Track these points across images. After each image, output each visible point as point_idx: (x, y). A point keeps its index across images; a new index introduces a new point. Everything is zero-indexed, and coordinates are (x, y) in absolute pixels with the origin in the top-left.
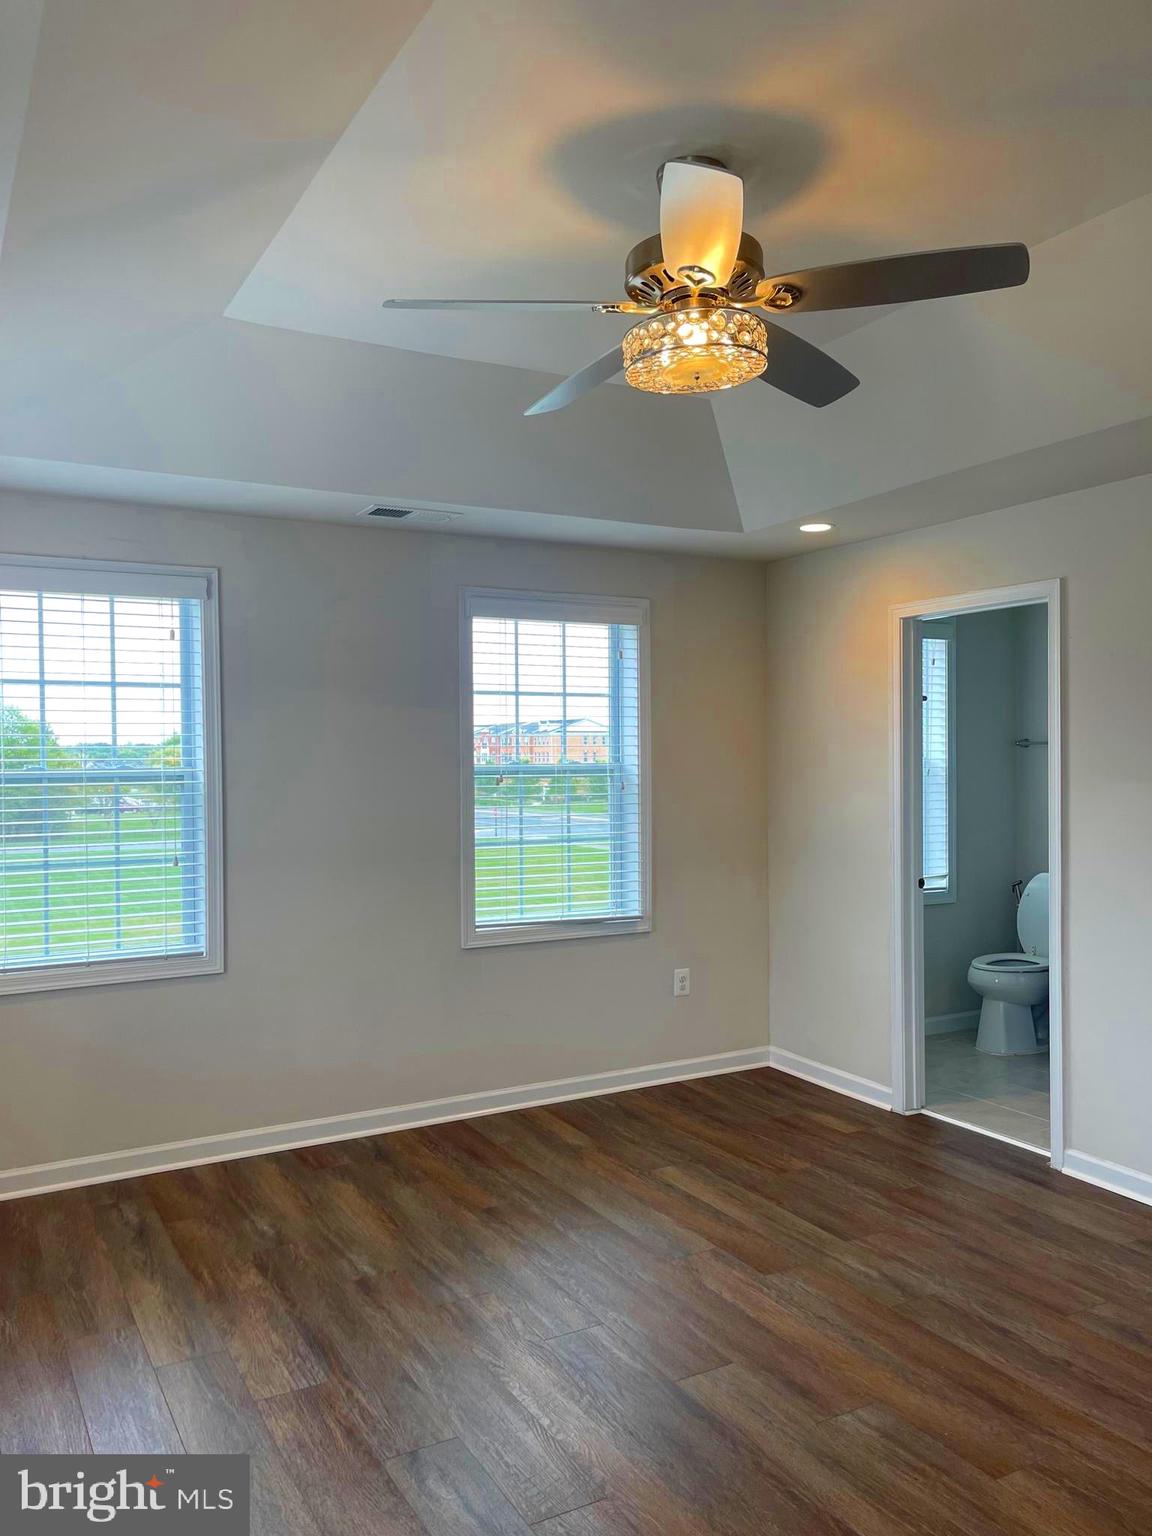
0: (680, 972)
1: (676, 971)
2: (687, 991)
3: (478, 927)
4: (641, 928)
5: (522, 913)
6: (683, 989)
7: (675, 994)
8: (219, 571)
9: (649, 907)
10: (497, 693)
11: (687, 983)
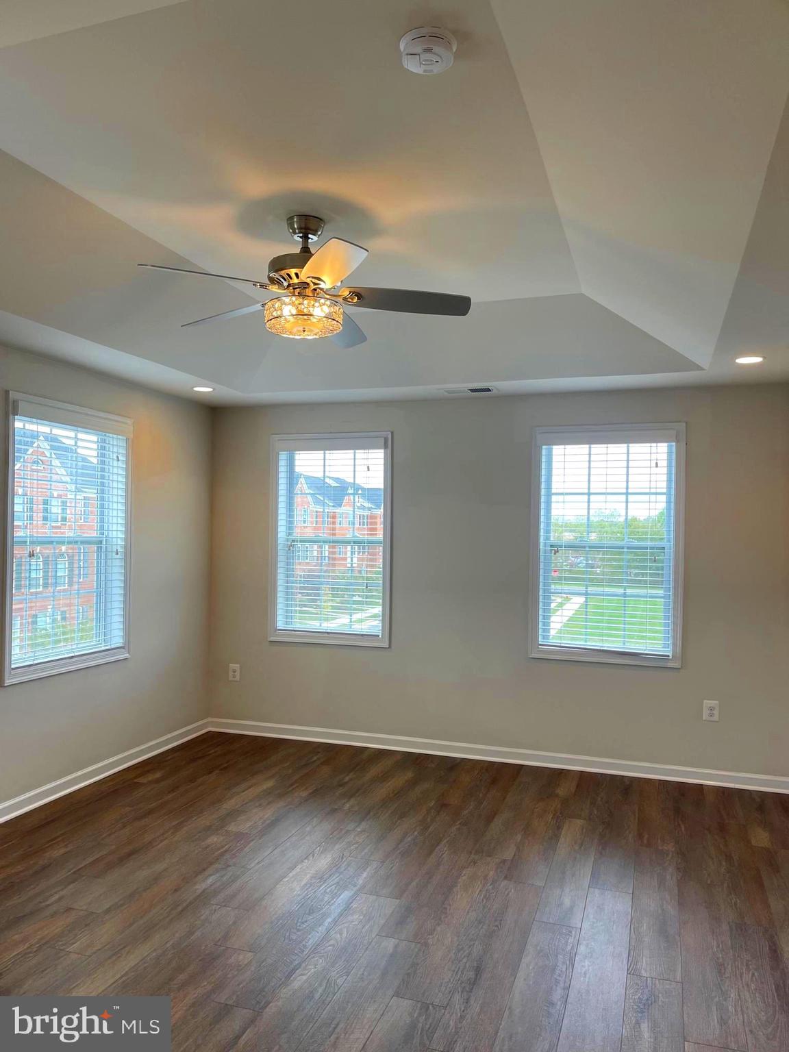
0: (708, 703)
1: (705, 701)
2: (716, 718)
3: (541, 645)
4: (670, 665)
5: (586, 641)
6: (711, 715)
7: (704, 719)
8: (392, 433)
9: (679, 650)
10: (567, 494)
11: (716, 712)
